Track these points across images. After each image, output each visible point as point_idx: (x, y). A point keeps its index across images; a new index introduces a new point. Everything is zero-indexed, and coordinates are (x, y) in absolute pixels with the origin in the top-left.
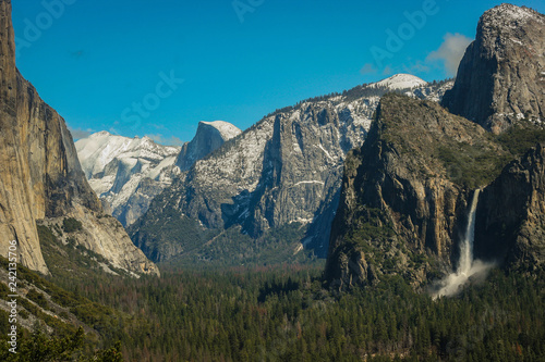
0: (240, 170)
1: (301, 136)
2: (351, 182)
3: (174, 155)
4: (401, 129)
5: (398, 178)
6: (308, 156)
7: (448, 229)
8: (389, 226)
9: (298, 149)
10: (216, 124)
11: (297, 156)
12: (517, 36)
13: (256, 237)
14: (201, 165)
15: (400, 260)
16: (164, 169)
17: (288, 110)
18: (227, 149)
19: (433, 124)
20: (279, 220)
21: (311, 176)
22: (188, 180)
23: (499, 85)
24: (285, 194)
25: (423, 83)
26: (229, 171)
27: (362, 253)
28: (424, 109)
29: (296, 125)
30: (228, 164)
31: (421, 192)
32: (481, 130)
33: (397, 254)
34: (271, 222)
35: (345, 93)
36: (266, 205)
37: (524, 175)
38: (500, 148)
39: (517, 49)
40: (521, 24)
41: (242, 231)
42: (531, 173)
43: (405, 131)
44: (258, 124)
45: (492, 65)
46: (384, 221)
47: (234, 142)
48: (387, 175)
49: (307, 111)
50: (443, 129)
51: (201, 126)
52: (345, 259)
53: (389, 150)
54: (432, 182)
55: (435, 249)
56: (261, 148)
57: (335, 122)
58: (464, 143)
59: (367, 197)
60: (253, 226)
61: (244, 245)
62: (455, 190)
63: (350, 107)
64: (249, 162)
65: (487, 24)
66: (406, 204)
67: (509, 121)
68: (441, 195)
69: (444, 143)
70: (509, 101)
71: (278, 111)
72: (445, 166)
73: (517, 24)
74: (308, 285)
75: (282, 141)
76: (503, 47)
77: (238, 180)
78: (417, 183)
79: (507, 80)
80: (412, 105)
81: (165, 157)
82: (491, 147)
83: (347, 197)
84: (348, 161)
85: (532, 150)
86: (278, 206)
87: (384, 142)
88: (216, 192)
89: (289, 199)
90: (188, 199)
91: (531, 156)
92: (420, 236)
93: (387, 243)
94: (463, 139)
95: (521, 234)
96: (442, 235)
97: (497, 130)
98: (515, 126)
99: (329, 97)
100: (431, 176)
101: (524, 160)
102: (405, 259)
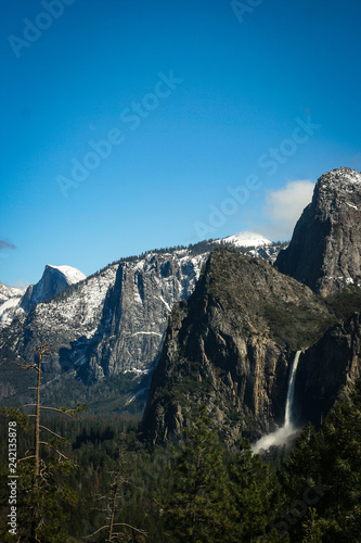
0: (80, 316)
1: (143, 287)
2: (175, 334)
3: (19, 296)
4: (228, 284)
5: (221, 333)
6: (149, 307)
7: (267, 389)
8: (209, 381)
9: (139, 299)
10: (63, 269)
11: (137, 306)
12: (353, 201)
13: (90, 384)
14: (41, 309)
15: (217, 416)
16: (7, 310)
17: (133, 259)
18: (69, 294)
19: (261, 282)
20: (114, 369)
21: (149, 327)
22: (27, 322)
23: (331, 248)
24: (122, 343)
25: (268, 242)
26: (69, 316)
27: (179, 407)
28: (254, 266)
29: (139, 275)
30: (68, 309)
31: (243, 350)
32: (309, 291)
33: (214, 410)
34: (106, 370)
35: (191, 247)
36: (103, 353)
37: (346, 339)
38: (327, 311)
39: (351, 213)
40: (358, 189)
41: (76, 378)
42: (353, 338)
43: (233, 286)
44: (101, 271)
45: (326, 227)
46: (204, 377)
47: (77, 287)
48: (210, 330)
49: (151, 262)
50: (271, 288)
51: (48, 269)
52: (161, 410)
53: (215, 305)
54: (255, 340)
55: (252, 408)
56: (102, 296)
57: (178, 275)
58: (291, 303)
59: (190, 350)
60: (88, 374)
61: (77, 392)
62: (276, 350)
63: (194, 261)
64: (90, 309)
65: (324, 186)
66: (227, 360)
67: (338, 286)
68: (263, 353)
69: (270, 302)
70: (339, 265)
71: (122, 260)
72: (269, 325)
73: (354, 189)
74: (124, 435)
75: (123, 290)
76: (338, 210)
77: (77, 326)
78: (240, 340)
79: (339, 243)
80: (242, 262)
81: (10, 297)
82: (317, 310)
83: (170, 349)
84: (173, 313)
85: (355, 315)
86: (114, 355)
87: (210, 296)
88: (55, 336)
89: (126, 349)
90: (26, 342)
91: (355, 321)
92: (239, 393)
93: (205, 398)
94: (290, 299)
95: (338, 399)
96: (260, 395)
97: (325, 293)
98: (344, 290)
99: (174, 249)
100: (254, 333)
101: (347, 324)
102: (221, 416)
